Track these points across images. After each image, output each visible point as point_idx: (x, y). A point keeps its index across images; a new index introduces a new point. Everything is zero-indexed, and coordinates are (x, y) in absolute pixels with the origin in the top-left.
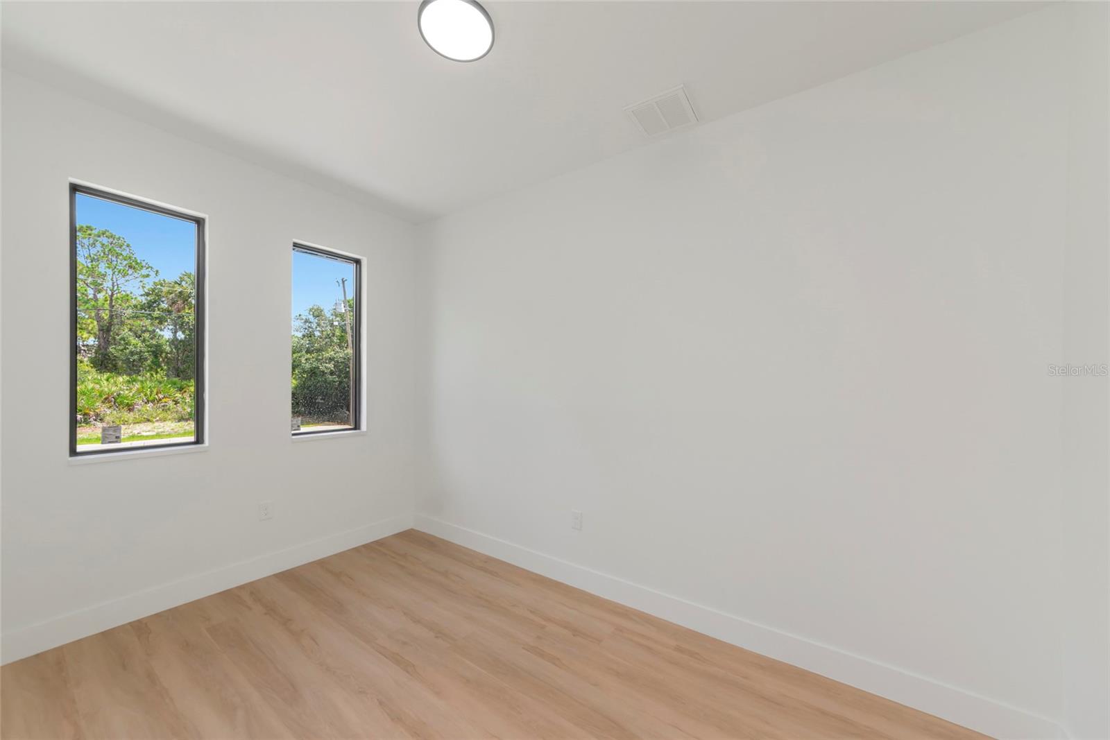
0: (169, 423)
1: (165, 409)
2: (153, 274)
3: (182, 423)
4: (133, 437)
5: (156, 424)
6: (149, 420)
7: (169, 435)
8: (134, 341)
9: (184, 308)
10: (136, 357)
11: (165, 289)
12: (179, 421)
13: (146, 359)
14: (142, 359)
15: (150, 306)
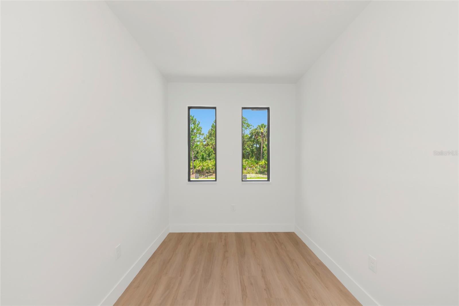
0: (253, 174)
1: (253, 170)
2: (252, 127)
3: (257, 175)
4: (251, 178)
5: (251, 174)
6: (249, 173)
7: (253, 178)
8: (248, 149)
9: (258, 137)
10: (248, 153)
11: (254, 131)
12: (256, 174)
13: (250, 154)
14: (249, 154)
15: (251, 137)
